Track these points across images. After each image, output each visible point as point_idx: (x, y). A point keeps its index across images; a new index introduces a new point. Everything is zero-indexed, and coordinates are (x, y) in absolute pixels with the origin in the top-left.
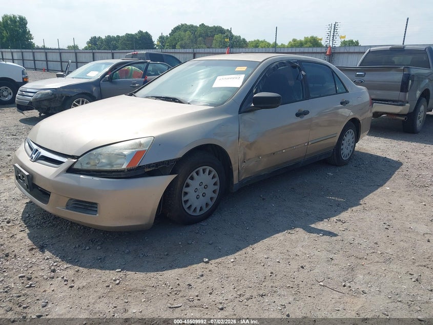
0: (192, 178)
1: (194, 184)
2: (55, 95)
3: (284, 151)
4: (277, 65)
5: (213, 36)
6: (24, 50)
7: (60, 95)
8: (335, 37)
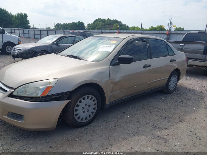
0: (80, 102)
1: (82, 105)
2: (30, 51)
3: (136, 86)
4: (133, 40)
5: (113, 24)
6: (25, 29)
7: (32, 51)
8: (171, 26)
